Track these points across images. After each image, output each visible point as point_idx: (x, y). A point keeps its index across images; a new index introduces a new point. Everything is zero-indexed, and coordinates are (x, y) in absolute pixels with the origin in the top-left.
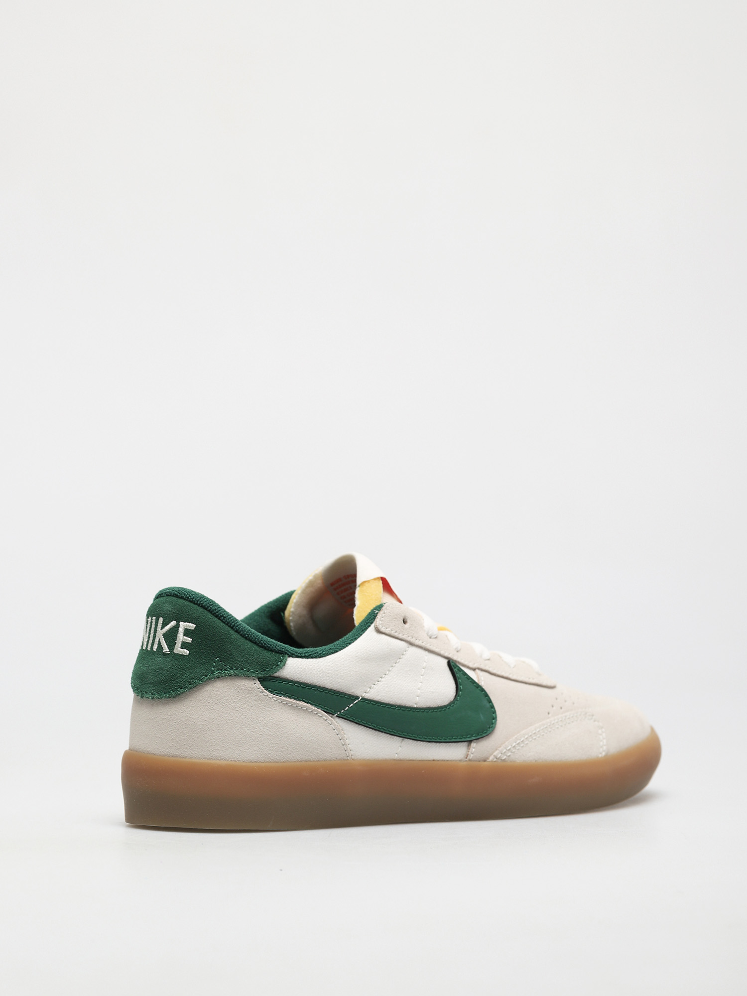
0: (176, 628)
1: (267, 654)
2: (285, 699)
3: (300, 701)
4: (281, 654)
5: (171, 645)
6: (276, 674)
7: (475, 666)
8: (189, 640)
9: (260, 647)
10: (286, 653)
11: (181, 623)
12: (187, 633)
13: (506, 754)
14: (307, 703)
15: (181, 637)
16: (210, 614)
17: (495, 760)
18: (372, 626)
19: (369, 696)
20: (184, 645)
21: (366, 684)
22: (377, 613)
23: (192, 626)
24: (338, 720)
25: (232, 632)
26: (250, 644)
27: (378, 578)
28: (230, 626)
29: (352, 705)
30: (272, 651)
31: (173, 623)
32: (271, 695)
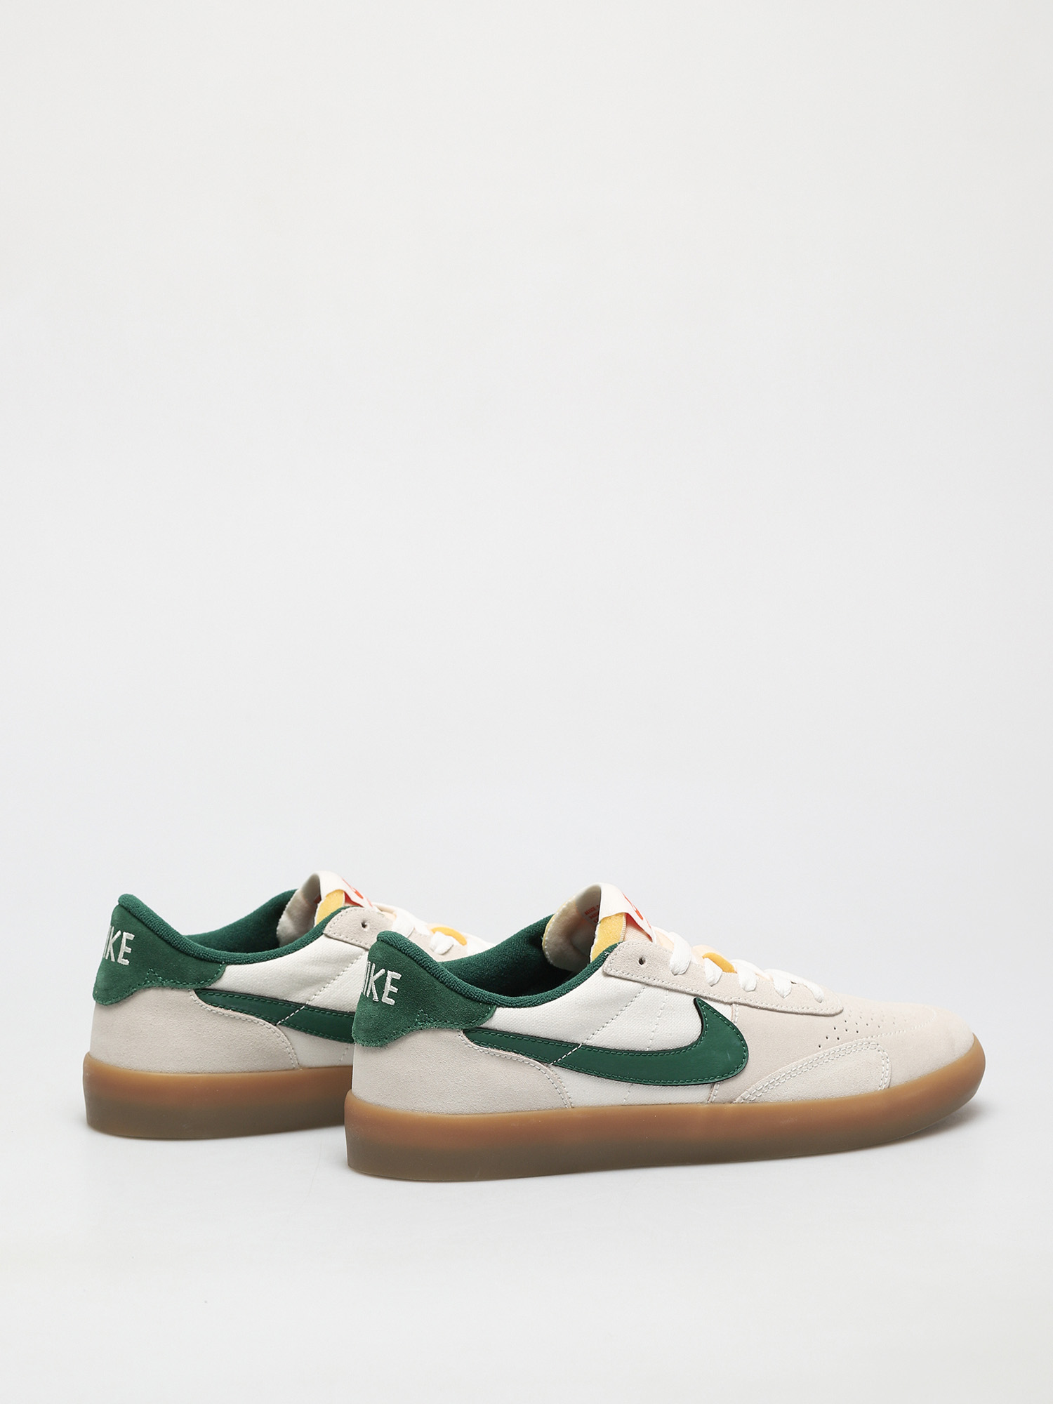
0: (385, 975)
1: (473, 1006)
2: (492, 1050)
3: (509, 1051)
4: (489, 1004)
5: (380, 994)
6: (484, 1025)
7: (730, 1001)
8: (395, 990)
9: (467, 998)
10: (495, 1004)
11: (389, 972)
12: (394, 982)
13: (756, 1094)
14: (518, 1053)
15: (389, 987)
16: (416, 964)
17: (743, 1101)
18: (601, 968)
19: (589, 1043)
20: (391, 995)
21: (587, 1030)
22: (608, 955)
23: (398, 976)
24: (554, 1068)
25: (437, 983)
26: (455, 995)
27: (621, 914)
28: (435, 977)
29: (570, 1053)
30: (479, 1002)
31: (383, 971)
32: (477, 1047)
